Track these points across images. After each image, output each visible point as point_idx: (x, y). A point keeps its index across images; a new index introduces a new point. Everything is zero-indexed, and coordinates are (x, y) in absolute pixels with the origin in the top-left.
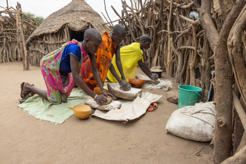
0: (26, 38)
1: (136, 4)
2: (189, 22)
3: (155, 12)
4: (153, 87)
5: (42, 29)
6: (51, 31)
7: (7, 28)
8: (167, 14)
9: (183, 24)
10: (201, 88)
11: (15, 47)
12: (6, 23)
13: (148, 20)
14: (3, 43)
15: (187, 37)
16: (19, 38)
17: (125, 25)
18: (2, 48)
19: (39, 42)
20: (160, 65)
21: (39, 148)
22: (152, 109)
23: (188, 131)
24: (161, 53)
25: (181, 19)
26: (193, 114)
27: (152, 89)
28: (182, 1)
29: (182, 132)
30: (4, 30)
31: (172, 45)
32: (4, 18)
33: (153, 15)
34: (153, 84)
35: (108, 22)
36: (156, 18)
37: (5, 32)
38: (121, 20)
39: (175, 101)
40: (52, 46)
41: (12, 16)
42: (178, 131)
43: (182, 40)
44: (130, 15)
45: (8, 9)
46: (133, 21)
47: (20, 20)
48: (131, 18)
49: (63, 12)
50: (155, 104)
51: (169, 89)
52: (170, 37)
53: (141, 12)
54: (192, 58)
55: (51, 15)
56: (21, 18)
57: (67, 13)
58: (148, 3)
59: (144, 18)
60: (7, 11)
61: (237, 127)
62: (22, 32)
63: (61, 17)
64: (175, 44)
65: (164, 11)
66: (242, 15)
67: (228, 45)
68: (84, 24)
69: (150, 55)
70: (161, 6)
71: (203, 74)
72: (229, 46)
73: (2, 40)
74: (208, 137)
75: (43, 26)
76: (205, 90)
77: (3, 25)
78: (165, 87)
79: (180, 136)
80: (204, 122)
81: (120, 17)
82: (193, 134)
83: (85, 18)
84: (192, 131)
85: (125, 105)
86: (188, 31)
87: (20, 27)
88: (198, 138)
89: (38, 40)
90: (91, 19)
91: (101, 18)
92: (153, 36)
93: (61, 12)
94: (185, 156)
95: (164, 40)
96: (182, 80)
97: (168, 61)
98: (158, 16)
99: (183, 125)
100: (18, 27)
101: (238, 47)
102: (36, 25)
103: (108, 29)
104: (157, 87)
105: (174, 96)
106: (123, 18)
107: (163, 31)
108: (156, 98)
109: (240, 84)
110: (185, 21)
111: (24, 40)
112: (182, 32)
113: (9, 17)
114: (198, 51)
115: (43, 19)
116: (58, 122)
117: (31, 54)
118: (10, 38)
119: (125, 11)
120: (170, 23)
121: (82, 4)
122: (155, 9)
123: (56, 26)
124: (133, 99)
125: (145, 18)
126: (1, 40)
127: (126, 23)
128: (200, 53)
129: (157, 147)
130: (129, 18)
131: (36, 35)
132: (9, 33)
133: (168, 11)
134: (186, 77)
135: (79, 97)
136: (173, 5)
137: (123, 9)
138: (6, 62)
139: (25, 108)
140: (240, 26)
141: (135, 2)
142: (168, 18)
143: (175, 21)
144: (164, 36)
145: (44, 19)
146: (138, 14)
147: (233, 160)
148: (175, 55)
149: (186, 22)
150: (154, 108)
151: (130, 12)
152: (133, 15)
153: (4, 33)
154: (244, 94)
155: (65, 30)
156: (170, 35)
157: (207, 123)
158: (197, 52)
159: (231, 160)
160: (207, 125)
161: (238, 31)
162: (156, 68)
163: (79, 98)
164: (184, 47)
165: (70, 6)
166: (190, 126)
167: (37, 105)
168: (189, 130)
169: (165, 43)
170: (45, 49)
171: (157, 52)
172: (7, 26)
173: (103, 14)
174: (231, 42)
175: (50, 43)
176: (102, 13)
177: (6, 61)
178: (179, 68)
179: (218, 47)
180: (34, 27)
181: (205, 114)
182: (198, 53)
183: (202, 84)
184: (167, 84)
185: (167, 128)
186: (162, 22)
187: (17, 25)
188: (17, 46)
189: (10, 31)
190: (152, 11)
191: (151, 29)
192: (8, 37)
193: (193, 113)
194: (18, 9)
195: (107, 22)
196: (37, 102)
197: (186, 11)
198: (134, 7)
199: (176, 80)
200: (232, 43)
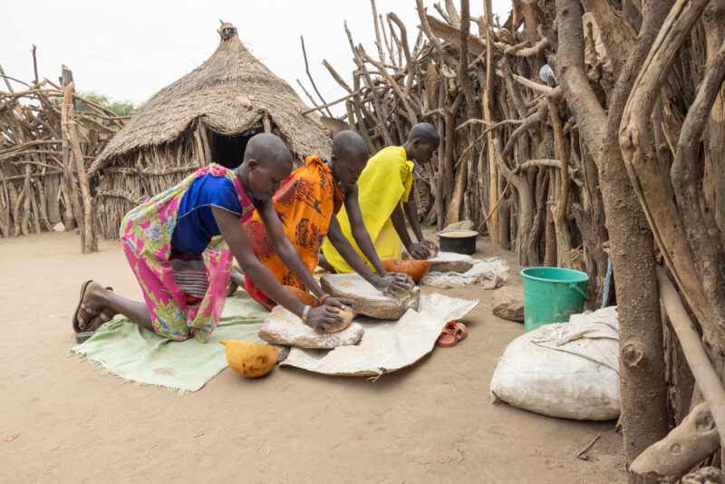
0: (87, 163)
1: (391, 51)
2: (540, 93)
3: (445, 71)
4: (453, 281)
5: (133, 135)
6: (157, 140)
7: (34, 138)
8: (480, 75)
9: (524, 98)
10: (585, 274)
11: (56, 188)
12: (32, 124)
13: (429, 93)
14: (23, 179)
15: (539, 135)
16: (70, 163)
17: (364, 111)
18: (21, 195)
19: (124, 172)
20: (472, 217)
21: (139, 459)
22: (450, 340)
23: (554, 392)
24: (469, 183)
25: (517, 86)
26: (563, 344)
27: (451, 285)
28: (517, 38)
29: (536, 395)
30: (25, 144)
31: (500, 160)
32: (26, 112)
33: (442, 80)
34: (453, 270)
35: (316, 105)
36: (449, 87)
37: (28, 149)
38: (352, 99)
39: (516, 316)
40: (161, 181)
41: (47, 105)
42: (525, 393)
43: (527, 143)
44: (377, 83)
45: (38, 87)
46: (386, 98)
47: (71, 113)
48: (381, 90)
49: (189, 86)
50: (460, 326)
51: (500, 284)
52: (493, 137)
53: (406, 72)
54: (557, 192)
55: (157, 96)
56: (75, 108)
57: (200, 88)
58: (425, 47)
59: (417, 90)
60: (35, 93)
61: (679, 367)
62: (78, 146)
63: (183, 99)
64: (509, 156)
65: (469, 66)
66: (649, 68)
67: (620, 143)
68: (249, 116)
69: (441, 191)
70: (460, 55)
71: (588, 233)
72: (623, 147)
73: (19, 173)
74: (609, 406)
75: (134, 127)
76: (598, 278)
77: (23, 130)
78: (486, 278)
79: (530, 408)
80: (594, 364)
81: (349, 91)
82: (566, 401)
83: (252, 97)
84: (562, 392)
85: (373, 333)
86: (538, 119)
87: (72, 133)
88: (582, 411)
89: (122, 165)
90: (268, 99)
91: (295, 95)
92: (446, 139)
93: (185, 84)
94: (548, 462)
95: (477, 146)
96: (535, 256)
97: (493, 204)
98: (455, 82)
99: (536, 377)
100: (65, 132)
101: (646, 149)
102: (115, 124)
103: (316, 125)
104: (465, 280)
105: (513, 302)
106: (357, 93)
107: (472, 121)
108: (461, 309)
109: (664, 242)
110: (531, 91)
111: (83, 169)
112: (524, 121)
113: (41, 108)
114: (571, 170)
115: (131, 107)
116: (188, 387)
117: (103, 207)
118: (43, 166)
119: (362, 72)
120: (489, 97)
121: (241, 60)
122: (446, 62)
123: (170, 125)
124: (395, 316)
125: (419, 88)
126: (19, 171)
127: (367, 104)
128: (577, 175)
129: (467, 442)
130: (375, 93)
131: (117, 152)
132: (39, 151)
133: (482, 66)
134: (545, 247)
135: (243, 318)
136: (494, 49)
137: (356, 68)
138: (30, 232)
139: (91, 354)
140: (646, 95)
141: (388, 48)
142: (482, 85)
143: (503, 92)
144: (476, 134)
145: (135, 108)
146: (399, 79)
147: (664, 447)
148: (511, 187)
149: (532, 93)
150: (456, 338)
151: (378, 76)
152: (385, 83)
153: (27, 151)
154: (677, 269)
155: (196, 134)
156: (493, 130)
157: (603, 364)
158: (567, 175)
159: (660, 448)
160: (604, 371)
161: (642, 108)
162: (459, 228)
163: (244, 321)
164: (532, 162)
165: (207, 68)
166: (557, 377)
167: (127, 346)
168: (555, 390)
169: (480, 153)
170: (143, 191)
171: (460, 182)
172: (34, 133)
173: (300, 84)
174: (628, 135)
175: (156, 172)
176: (298, 81)
177: (31, 230)
178: (523, 222)
179: (607, 152)
180: (109, 131)
181: (596, 341)
182: (572, 177)
183: (587, 263)
184: (492, 269)
185: (493, 387)
186: (467, 98)
187: (64, 128)
188: (63, 187)
189: (42, 144)
190: (438, 67)
191: (437, 119)
192: (36, 162)
193: (564, 341)
194: (66, 85)
195: (312, 107)
196: (125, 336)
197: (530, 62)
198: (388, 61)
199: (518, 258)
200: (631, 138)
